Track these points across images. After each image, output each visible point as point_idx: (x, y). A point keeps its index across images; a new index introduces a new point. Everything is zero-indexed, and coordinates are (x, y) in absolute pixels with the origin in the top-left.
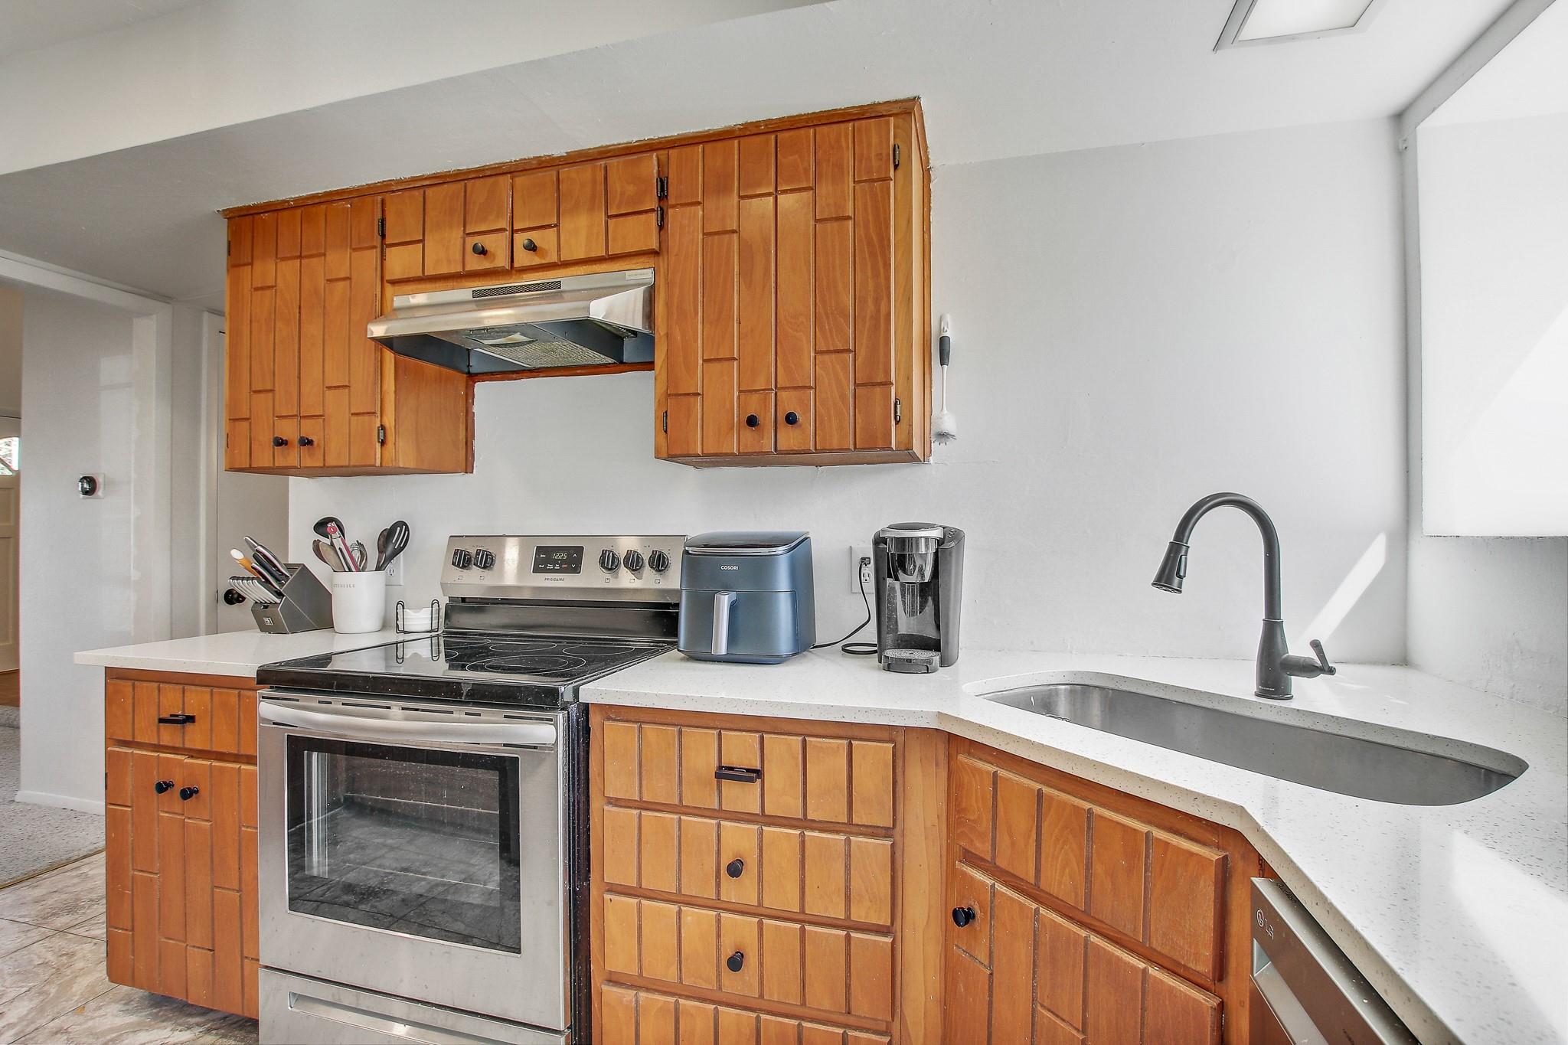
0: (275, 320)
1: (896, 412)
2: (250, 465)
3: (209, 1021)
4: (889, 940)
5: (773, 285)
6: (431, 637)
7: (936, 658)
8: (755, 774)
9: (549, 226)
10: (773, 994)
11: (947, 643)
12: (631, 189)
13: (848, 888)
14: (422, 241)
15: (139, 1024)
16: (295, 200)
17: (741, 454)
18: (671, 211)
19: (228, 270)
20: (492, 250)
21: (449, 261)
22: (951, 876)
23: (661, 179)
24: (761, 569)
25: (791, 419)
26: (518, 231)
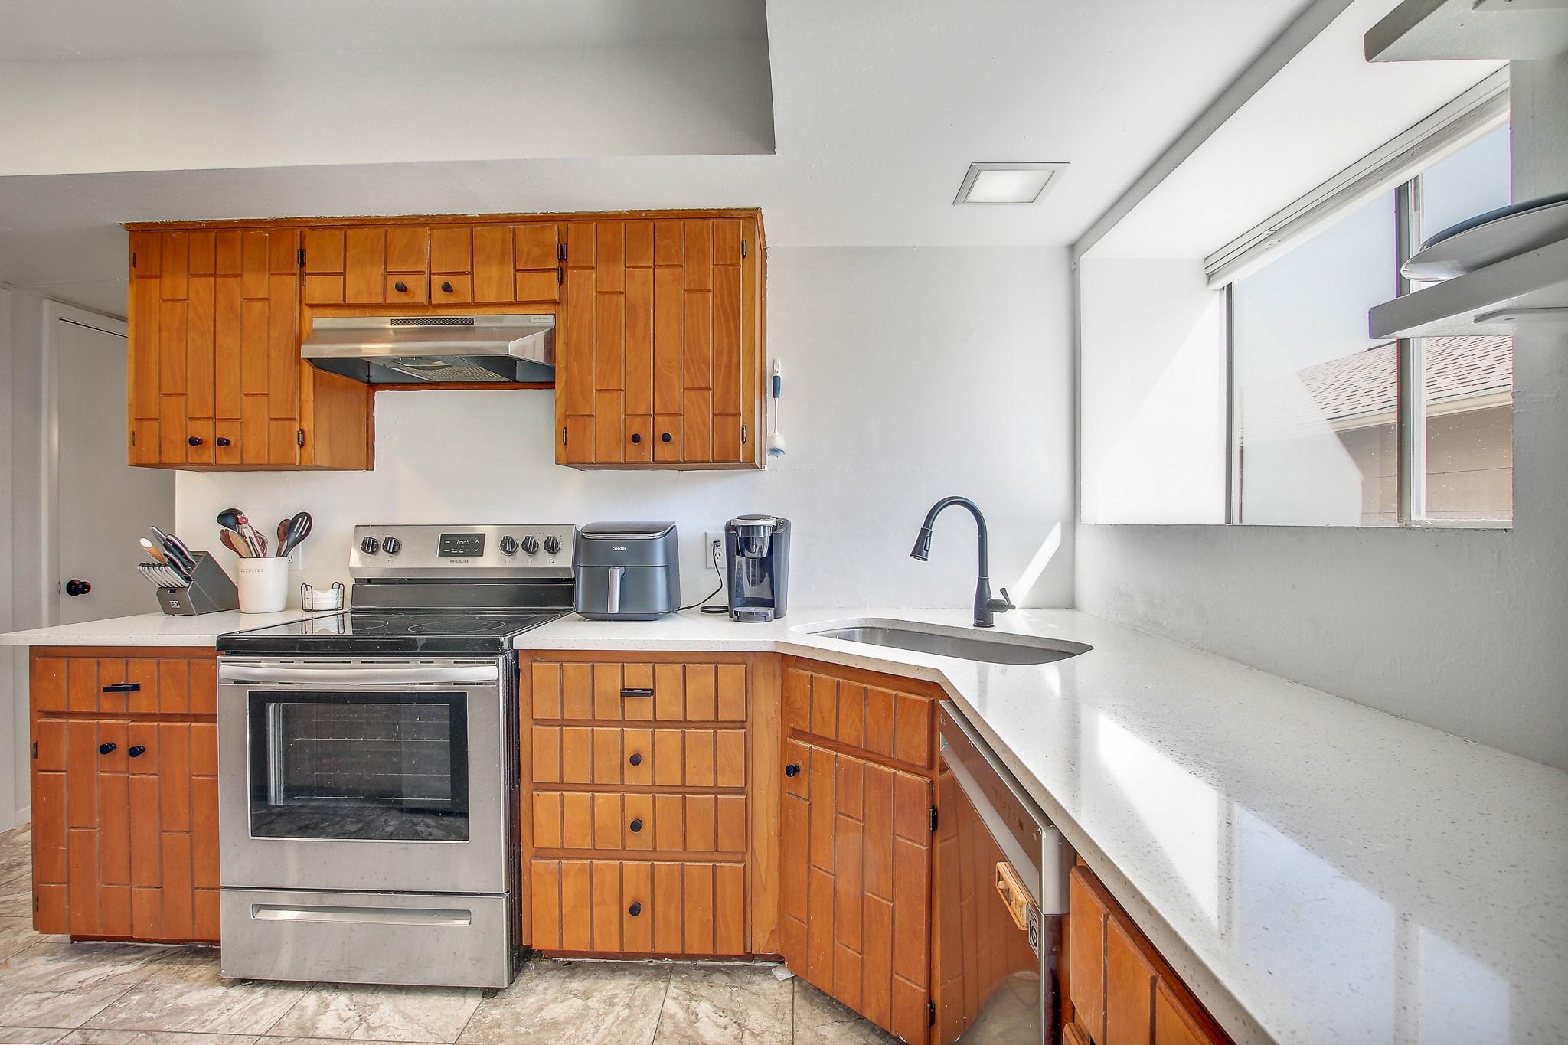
0: (187, 330)
1: (743, 435)
2: (160, 462)
3: (147, 956)
4: (744, 797)
5: (652, 336)
6: (338, 614)
7: (771, 612)
8: (650, 692)
9: (464, 273)
10: (663, 845)
11: (778, 601)
12: (536, 251)
13: (715, 765)
14: (343, 274)
15: (75, 966)
16: (207, 223)
17: (626, 463)
18: (569, 272)
19: (131, 280)
20: (412, 289)
21: (370, 293)
22: (785, 747)
23: (561, 245)
24: (642, 549)
25: (666, 438)
26: (434, 274)
